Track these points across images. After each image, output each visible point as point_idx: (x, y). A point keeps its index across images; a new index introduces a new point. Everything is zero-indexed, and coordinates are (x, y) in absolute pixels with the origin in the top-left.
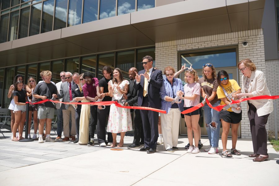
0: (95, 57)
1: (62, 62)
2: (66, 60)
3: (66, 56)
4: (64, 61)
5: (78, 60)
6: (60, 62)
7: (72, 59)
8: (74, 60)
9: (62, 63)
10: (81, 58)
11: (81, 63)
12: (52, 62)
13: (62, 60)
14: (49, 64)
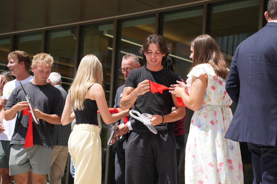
0: (153, 20)
1: (73, 32)
2: (82, 27)
3: (82, 19)
4: (77, 30)
5: (112, 27)
6: (68, 33)
7: (97, 25)
8: (101, 28)
9: (72, 37)
10: (120, 22)
11: (118, 36)
12: (47, 33)
13: (72, 28)
14: (40, 37)
